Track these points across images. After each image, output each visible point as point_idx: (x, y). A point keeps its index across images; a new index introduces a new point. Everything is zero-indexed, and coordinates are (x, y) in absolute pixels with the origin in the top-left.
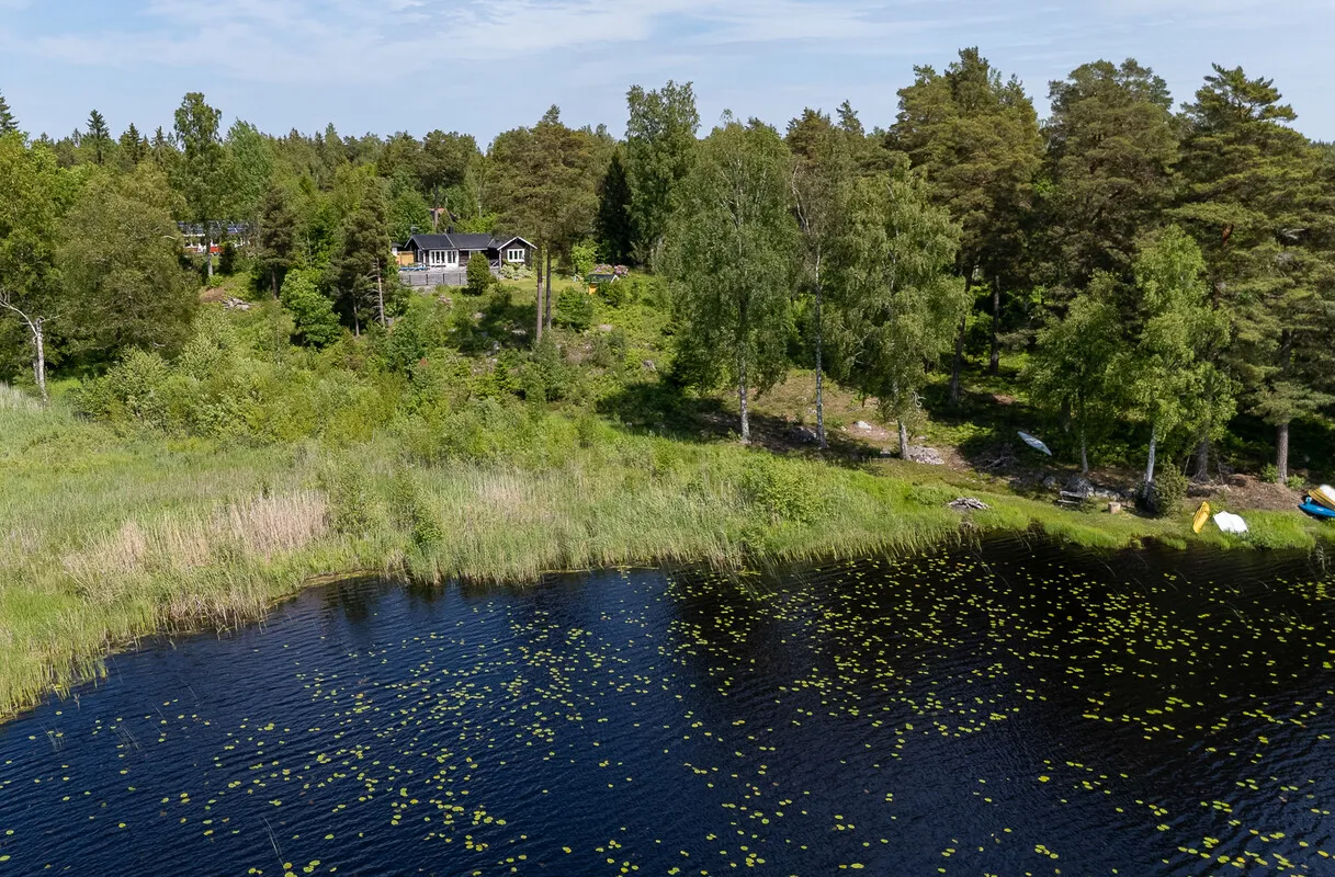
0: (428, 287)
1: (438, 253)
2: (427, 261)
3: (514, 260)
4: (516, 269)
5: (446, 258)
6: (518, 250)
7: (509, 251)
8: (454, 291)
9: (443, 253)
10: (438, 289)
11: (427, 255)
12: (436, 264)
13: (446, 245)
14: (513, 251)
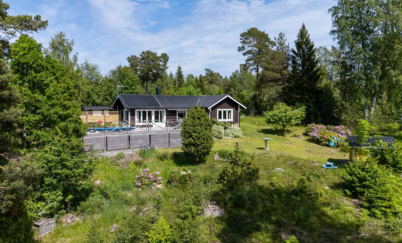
0: (130, 152)
1: (144, 113)
2: (133, 119)
3: (222, 120)
4: (225, 128)
5: (153, 117)
6: (227, 110)
7: (218, 110)
8: (162, 158)
9: (150, 113)
10: (142, 154)
11: (133, 115)
12: (141, 124)
13: (153, 103)
14: (222, 110)
